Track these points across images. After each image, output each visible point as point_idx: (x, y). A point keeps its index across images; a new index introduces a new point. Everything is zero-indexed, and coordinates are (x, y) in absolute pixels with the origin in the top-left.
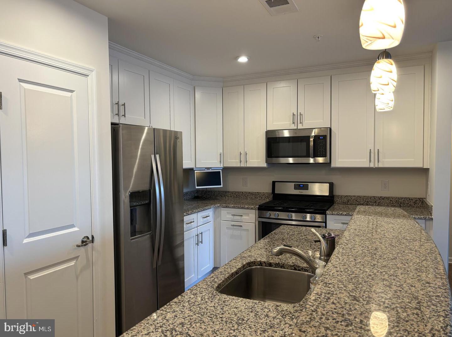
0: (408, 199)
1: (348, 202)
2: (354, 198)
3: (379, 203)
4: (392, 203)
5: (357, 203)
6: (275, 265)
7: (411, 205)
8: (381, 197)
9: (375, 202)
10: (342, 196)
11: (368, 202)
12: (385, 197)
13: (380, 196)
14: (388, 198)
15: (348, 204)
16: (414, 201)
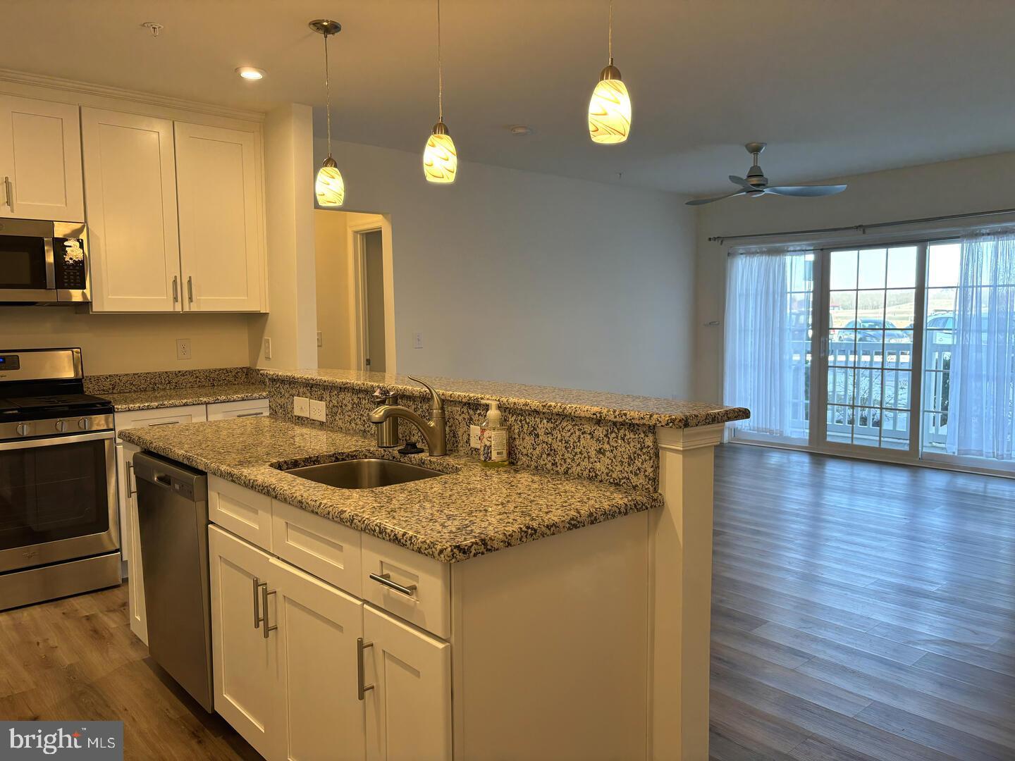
0: (224, 372)
1: (113, 389)
2: (125, 379)
3: (176, 383)
4: (199, 382)
5: (134, 388)
6: (304, 462)
7: (229, 381)
8: (180, 372)
9: (169, 383)
10: (98, 378)
11: (156, 384)
12: (186, 371)
13: (177, 370)
14: (191, 373)
15: (112, 393)
16: (234, 374)
